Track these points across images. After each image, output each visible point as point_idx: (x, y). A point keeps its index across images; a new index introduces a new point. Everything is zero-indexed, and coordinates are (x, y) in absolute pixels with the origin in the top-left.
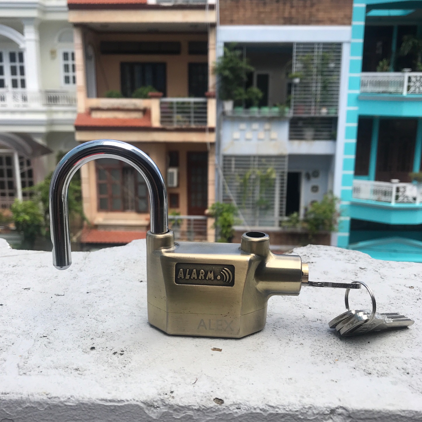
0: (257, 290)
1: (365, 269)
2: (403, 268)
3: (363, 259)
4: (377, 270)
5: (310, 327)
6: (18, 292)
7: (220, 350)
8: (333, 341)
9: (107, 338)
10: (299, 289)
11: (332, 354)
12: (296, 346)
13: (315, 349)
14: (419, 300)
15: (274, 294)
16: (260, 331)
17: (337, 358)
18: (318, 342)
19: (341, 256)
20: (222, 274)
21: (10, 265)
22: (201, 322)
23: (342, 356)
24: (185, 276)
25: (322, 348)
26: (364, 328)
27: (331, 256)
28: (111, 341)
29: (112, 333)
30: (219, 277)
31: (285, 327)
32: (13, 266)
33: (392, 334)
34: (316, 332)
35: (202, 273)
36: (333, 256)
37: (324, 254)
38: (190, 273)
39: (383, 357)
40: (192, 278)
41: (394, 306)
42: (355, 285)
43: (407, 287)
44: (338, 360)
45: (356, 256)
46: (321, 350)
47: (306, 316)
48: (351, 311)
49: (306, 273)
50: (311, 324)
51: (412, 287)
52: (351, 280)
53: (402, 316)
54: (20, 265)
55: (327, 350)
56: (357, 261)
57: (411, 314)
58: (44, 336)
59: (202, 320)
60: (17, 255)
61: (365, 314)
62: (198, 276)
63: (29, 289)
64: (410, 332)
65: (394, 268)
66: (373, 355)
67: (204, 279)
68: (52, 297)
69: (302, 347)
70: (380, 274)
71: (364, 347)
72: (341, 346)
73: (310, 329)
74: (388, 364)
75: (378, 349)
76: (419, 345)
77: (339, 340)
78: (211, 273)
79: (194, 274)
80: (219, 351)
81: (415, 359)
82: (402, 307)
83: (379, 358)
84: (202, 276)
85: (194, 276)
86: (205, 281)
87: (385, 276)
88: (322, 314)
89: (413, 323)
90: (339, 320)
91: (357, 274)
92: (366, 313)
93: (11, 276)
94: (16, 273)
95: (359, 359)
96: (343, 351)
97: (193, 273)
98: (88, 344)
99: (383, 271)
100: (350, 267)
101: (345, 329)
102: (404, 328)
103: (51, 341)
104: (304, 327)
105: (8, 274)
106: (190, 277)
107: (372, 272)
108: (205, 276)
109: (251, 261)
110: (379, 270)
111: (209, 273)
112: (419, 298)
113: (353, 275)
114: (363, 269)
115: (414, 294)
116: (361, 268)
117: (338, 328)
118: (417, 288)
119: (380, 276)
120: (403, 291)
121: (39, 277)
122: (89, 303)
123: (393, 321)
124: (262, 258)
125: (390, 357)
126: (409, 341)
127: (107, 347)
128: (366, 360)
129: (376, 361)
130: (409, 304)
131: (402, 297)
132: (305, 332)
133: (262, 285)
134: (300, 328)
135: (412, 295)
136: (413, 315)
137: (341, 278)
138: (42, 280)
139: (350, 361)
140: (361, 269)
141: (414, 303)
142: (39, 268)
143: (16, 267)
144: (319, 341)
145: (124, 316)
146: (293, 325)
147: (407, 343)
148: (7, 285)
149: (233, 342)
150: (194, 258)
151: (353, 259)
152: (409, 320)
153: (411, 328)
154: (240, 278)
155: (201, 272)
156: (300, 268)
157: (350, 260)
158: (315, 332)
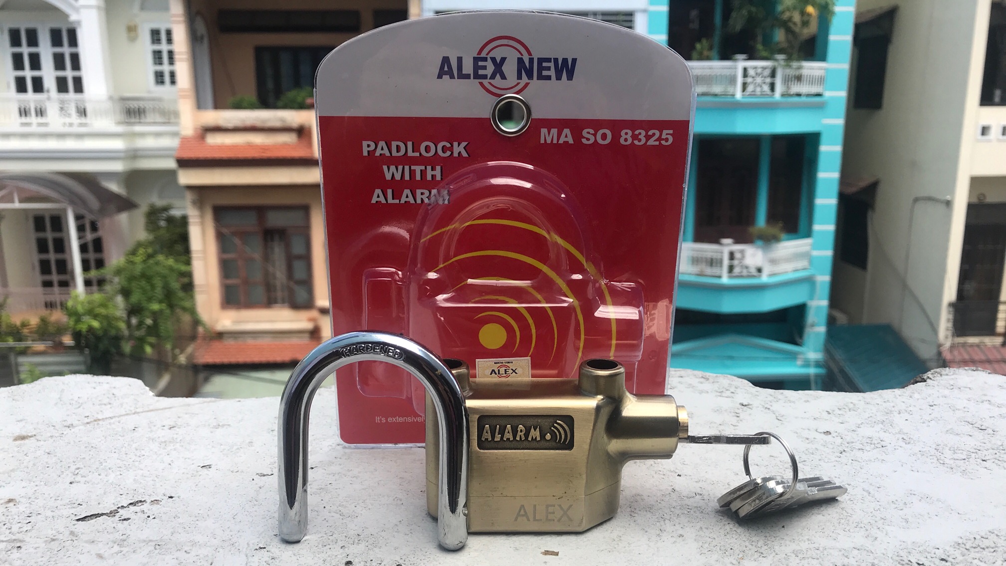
0: (608, 454)
1: (749, 406)
2: (808, 401)
3: (741, 389)
4: (769, 407)
5: (688, 507)
6: (193, 474)
7: (557, 554)
8: (728, 527)
9: (367, 544)
10: (674, 447)
11: (731, 549)
12: (674, 539)
13: (704, 542)
14: (844, 453)
15: (633, 458)
16: (612, 518)
17: (741, 556)
18: (705, 530)
19: (707, 386)
20: (553, 430)
21: (164, 426)
22: (520, 511)
23: (747, 552)
24: (493, 436)
25: (713, 540)
26: (776, 505)
27: (690, 386)
28: (375, 549)
29: (372, 536)
30: (548, 437)
31: (648, 509)
32: (171, 428)
33: (815, 511)
34: (698, 514)
35: (521, 431)
36: (694, 386)
37: (679, 382)
38: (502, 432)
39: (810, 549)
40: (505, 439)
41: (808, 465)
42: (762, 439)
43: (821, 433)
44: (743, 559)
45: (729, 384)
46: (714, 543)
47: (676, 489)
48: (755, 479)
49: (684, 423)
50: (690, 502)
51: (828, 433)
52: (732, 424)
53: (827, 481)
54: (181, 425)
55: (722, 543)
56: (733, 393)
57: (836, 477)
58: (261, 548)
59: (522, 506)
60: (170, 408)
61: (778, 483)
62: (515, 436)
63: (210, 468)
64: (843, 505)
65: (794, 402)
66: (794, 546)
67: (523, 440)
68: (253, 480)
69: (683, 540)
70: (775, 414)
71: (778, 535)
72: (743, 535)
73: (689, 510)
74: (820, 560)
75: (800, 537)
76: (859, 526)
77: (737, 525)
78: (535, 430)
79: (509, 432)
80: (554, 555)
81: (858, 550)
82: (820, 467)
83: (805, 551)
84: (520, 436)
85: (508, 435)
86: (525, 444)
87: (783, 416)
88: (700, 484)
89: (846, 492)
90: (735, 496)
91: (738, 415)
92: (780, 482)
93: (172, 445)
94: (178, 440)
95: (774, 554)
96: (747, 543)
97: (507, 431)
98: (338, 556)
99: (776, 407)
100: (725, 403)
101: (746, 508)
102: (832, 500)
103: (274, 555)
104: (679, 507)
105: (165, 442)
106: (502, 438)
107: (762, 411)
108: (527, 434)
109: (598, 408)
110: (771, 406)
111: (532, 429)
112: (842, 450)
113: (733, 416)
114: (746, 406)
115: (833, 443)
116: (743, 405)
117: (734, 506)
118: (837, 434)
119: (774, 416)
120: (816, 440)
121: (221, 445)
122: (320, 486)
123: (818, 490)
124: (615, 403)
125: (821, 549)
126: (842, 521)
127: (372, 560)
128: (785, 555)
129: (801, 556)
130: (829, 461)
131: (817, 449)
132: (682, 515)
133: (616, 445)
134: (672, 509)
135: (831, 447)
136: (839, 478)
137: (715, 423)
138: (228, 450)
139: (761, 558)
140: (742, 407)
141: (838, 459)
142: (217, 428)
143: (175, 428)
144: (707, 529)
145: (384, 504)
146: (659, 504)
147: (841, 524)
148: (171, 463)
149: (572, 538)
150: (508, 407)
151: (727, 390)
152: (840, 487)
153: (842, 500)
154: (582, 435)
155: (519, 429)
156: (674, 415)
157: (722, 392)
158: (696, 515)
